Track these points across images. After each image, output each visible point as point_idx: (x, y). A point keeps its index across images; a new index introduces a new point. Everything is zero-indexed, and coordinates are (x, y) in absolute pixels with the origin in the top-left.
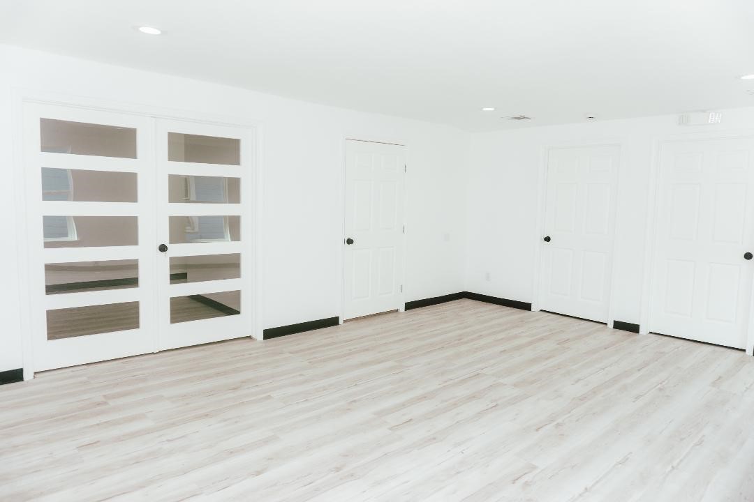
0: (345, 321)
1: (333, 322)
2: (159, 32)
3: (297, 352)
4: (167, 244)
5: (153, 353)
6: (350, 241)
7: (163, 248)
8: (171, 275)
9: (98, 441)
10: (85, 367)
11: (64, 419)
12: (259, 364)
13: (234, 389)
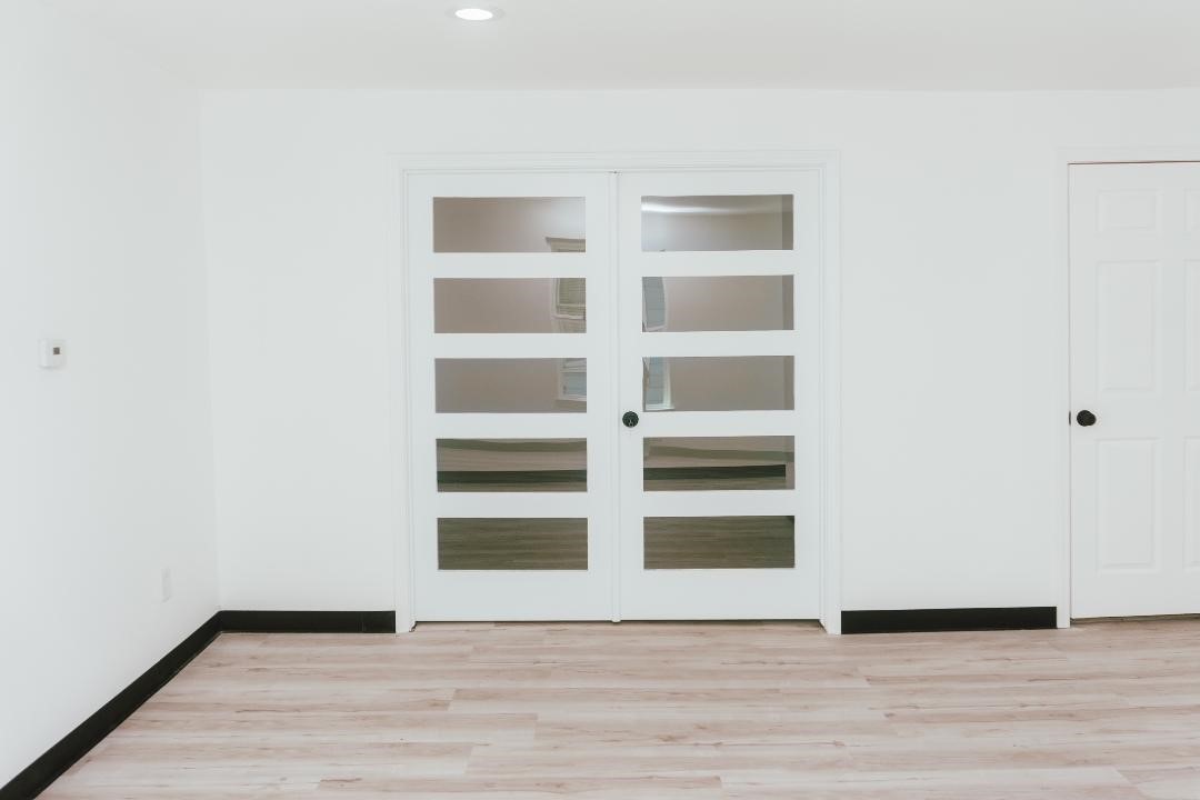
0: (1074, 622)
1: (1043, 618)
2: (488, 15)
3: (884, 680)
4: (638, 410)
5: (610, 622)
6: (1086, 419)
7: (631, 419)
8: (646, 471)
9: (358, 779)
10: (492, 626)
11: (365, 718)
12: (777, 691)
13: (671, 738)
